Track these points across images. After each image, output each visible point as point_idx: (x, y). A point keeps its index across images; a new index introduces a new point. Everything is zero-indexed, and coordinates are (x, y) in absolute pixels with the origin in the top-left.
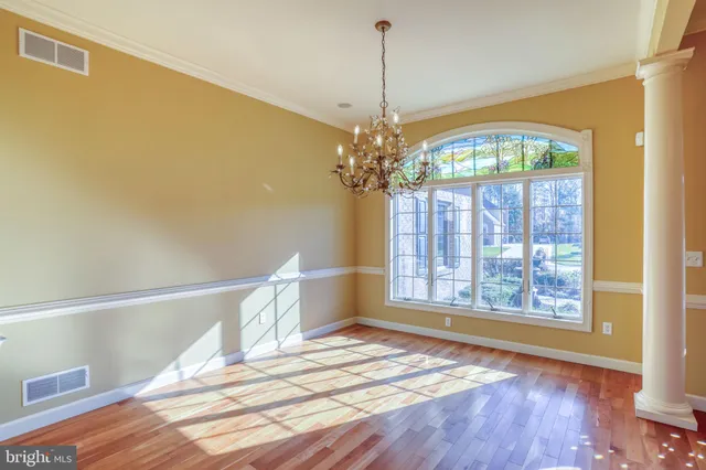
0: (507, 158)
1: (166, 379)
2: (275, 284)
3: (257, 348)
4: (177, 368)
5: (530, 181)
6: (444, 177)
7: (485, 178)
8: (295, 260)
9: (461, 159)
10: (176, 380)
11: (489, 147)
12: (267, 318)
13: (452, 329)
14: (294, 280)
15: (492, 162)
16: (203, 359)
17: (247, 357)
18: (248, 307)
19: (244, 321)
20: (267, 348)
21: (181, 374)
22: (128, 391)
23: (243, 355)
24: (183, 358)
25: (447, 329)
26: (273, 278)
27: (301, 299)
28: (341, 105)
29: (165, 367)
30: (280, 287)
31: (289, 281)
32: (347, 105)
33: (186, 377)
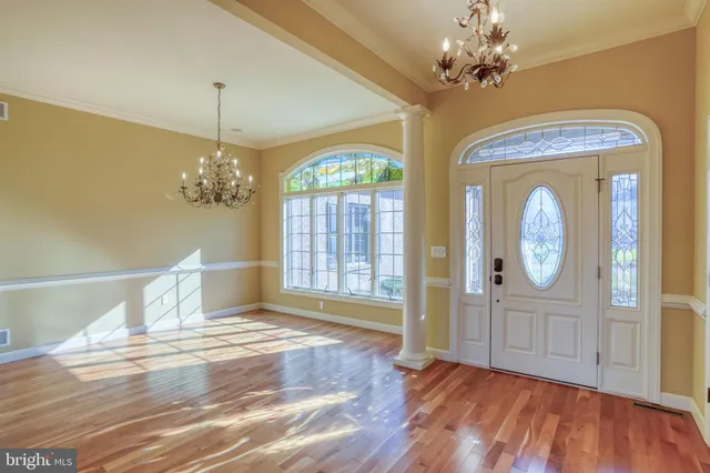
0: (361, 172)
1: (76, 342)
2: (178, 273)
3: (160, 322)
4: (85, 335)
5: (375, 191)
6: (322, 187)
7: (347, 188)
8: (197, 254)
9: (333, 172)
10: (84, 344)
11: (349, 163)
12: (169, 300)
13: (324, 311)
14: (196, 271)
15: (351, 175)
16: (110, 329)
17: (149, 330)
18: (151, 291)
19: (147, 302)
20: (170, 323)
21: (89, 340)
22: (43, 350)
23: (146, 328)
24: (91, 327)
25: (320, 311)
26: (175, 269)
27: (203, 286)
28: (234, 130)
29: (75, 333)
30: (181, 276)
31: (192, 272)
32: (239, 130)
33: (93, 341)
